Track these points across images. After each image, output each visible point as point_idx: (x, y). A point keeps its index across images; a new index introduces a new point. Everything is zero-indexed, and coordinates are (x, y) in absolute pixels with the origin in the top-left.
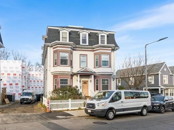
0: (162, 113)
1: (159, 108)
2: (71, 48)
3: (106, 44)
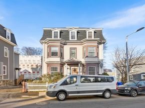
0: (133, 97)
1: (129, 92)
2: (61, 43)
3: (93, 38)
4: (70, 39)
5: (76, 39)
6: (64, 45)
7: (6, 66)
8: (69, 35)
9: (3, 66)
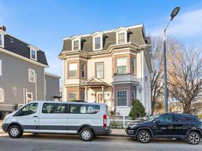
2: (80, 57)
4: (94, 49)
5: (102, 48)
6: (88, 59)
7: (32, 94)
8: (92, 44)
9: (27, 93)
